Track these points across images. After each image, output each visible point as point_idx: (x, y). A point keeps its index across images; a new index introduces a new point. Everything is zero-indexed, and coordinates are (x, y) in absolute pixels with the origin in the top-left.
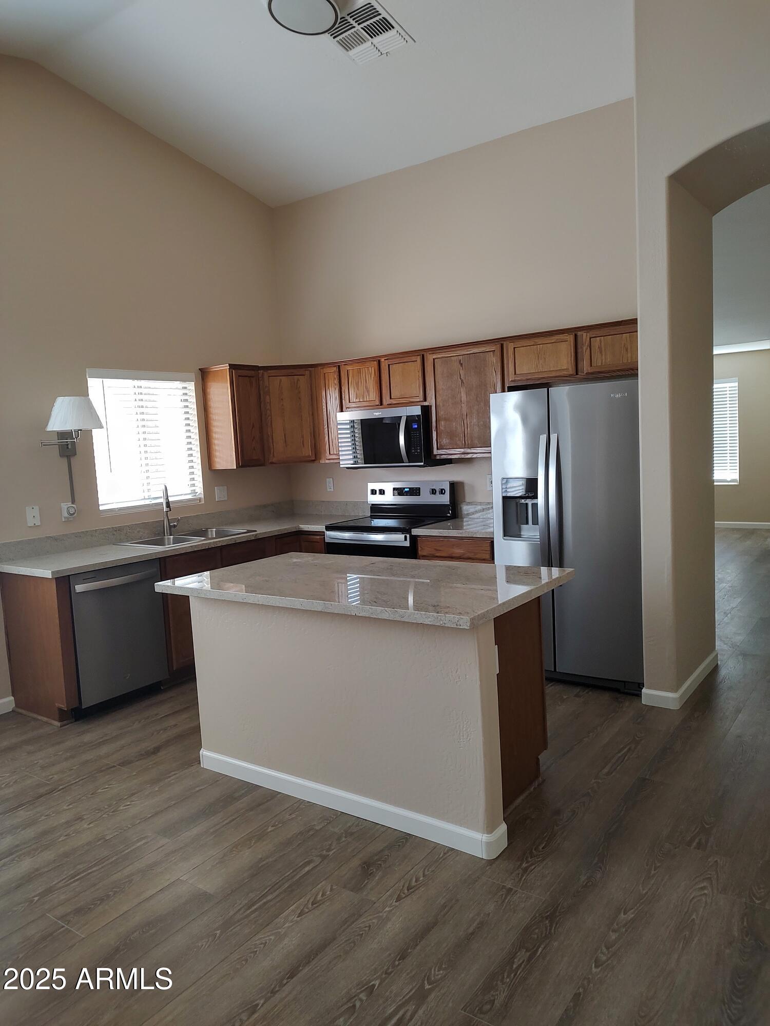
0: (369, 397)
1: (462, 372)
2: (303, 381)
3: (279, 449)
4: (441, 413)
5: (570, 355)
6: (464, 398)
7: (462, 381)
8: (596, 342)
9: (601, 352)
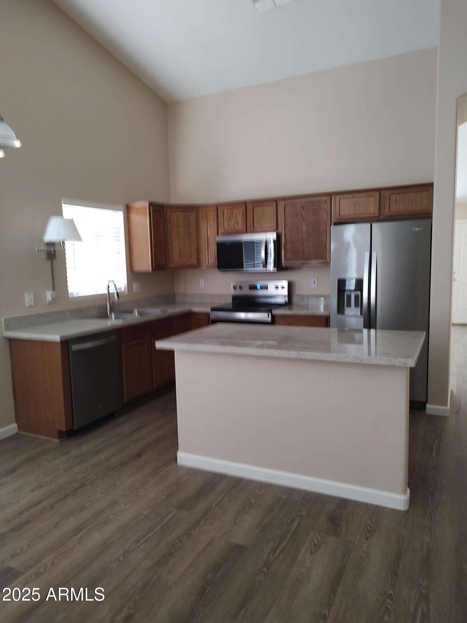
0: (238, 226)
1: (303, 213)
2: (192, 216)
3: (176, 258)
4: (288, 238)
5: (376, 205)
6: (304, 228)
7: (304, 219)
8: (393, 197)
9: (396, 203)
